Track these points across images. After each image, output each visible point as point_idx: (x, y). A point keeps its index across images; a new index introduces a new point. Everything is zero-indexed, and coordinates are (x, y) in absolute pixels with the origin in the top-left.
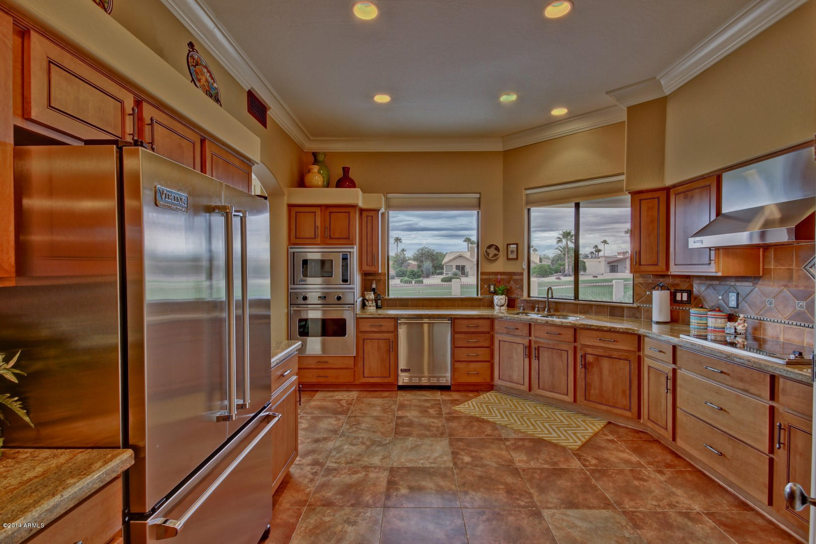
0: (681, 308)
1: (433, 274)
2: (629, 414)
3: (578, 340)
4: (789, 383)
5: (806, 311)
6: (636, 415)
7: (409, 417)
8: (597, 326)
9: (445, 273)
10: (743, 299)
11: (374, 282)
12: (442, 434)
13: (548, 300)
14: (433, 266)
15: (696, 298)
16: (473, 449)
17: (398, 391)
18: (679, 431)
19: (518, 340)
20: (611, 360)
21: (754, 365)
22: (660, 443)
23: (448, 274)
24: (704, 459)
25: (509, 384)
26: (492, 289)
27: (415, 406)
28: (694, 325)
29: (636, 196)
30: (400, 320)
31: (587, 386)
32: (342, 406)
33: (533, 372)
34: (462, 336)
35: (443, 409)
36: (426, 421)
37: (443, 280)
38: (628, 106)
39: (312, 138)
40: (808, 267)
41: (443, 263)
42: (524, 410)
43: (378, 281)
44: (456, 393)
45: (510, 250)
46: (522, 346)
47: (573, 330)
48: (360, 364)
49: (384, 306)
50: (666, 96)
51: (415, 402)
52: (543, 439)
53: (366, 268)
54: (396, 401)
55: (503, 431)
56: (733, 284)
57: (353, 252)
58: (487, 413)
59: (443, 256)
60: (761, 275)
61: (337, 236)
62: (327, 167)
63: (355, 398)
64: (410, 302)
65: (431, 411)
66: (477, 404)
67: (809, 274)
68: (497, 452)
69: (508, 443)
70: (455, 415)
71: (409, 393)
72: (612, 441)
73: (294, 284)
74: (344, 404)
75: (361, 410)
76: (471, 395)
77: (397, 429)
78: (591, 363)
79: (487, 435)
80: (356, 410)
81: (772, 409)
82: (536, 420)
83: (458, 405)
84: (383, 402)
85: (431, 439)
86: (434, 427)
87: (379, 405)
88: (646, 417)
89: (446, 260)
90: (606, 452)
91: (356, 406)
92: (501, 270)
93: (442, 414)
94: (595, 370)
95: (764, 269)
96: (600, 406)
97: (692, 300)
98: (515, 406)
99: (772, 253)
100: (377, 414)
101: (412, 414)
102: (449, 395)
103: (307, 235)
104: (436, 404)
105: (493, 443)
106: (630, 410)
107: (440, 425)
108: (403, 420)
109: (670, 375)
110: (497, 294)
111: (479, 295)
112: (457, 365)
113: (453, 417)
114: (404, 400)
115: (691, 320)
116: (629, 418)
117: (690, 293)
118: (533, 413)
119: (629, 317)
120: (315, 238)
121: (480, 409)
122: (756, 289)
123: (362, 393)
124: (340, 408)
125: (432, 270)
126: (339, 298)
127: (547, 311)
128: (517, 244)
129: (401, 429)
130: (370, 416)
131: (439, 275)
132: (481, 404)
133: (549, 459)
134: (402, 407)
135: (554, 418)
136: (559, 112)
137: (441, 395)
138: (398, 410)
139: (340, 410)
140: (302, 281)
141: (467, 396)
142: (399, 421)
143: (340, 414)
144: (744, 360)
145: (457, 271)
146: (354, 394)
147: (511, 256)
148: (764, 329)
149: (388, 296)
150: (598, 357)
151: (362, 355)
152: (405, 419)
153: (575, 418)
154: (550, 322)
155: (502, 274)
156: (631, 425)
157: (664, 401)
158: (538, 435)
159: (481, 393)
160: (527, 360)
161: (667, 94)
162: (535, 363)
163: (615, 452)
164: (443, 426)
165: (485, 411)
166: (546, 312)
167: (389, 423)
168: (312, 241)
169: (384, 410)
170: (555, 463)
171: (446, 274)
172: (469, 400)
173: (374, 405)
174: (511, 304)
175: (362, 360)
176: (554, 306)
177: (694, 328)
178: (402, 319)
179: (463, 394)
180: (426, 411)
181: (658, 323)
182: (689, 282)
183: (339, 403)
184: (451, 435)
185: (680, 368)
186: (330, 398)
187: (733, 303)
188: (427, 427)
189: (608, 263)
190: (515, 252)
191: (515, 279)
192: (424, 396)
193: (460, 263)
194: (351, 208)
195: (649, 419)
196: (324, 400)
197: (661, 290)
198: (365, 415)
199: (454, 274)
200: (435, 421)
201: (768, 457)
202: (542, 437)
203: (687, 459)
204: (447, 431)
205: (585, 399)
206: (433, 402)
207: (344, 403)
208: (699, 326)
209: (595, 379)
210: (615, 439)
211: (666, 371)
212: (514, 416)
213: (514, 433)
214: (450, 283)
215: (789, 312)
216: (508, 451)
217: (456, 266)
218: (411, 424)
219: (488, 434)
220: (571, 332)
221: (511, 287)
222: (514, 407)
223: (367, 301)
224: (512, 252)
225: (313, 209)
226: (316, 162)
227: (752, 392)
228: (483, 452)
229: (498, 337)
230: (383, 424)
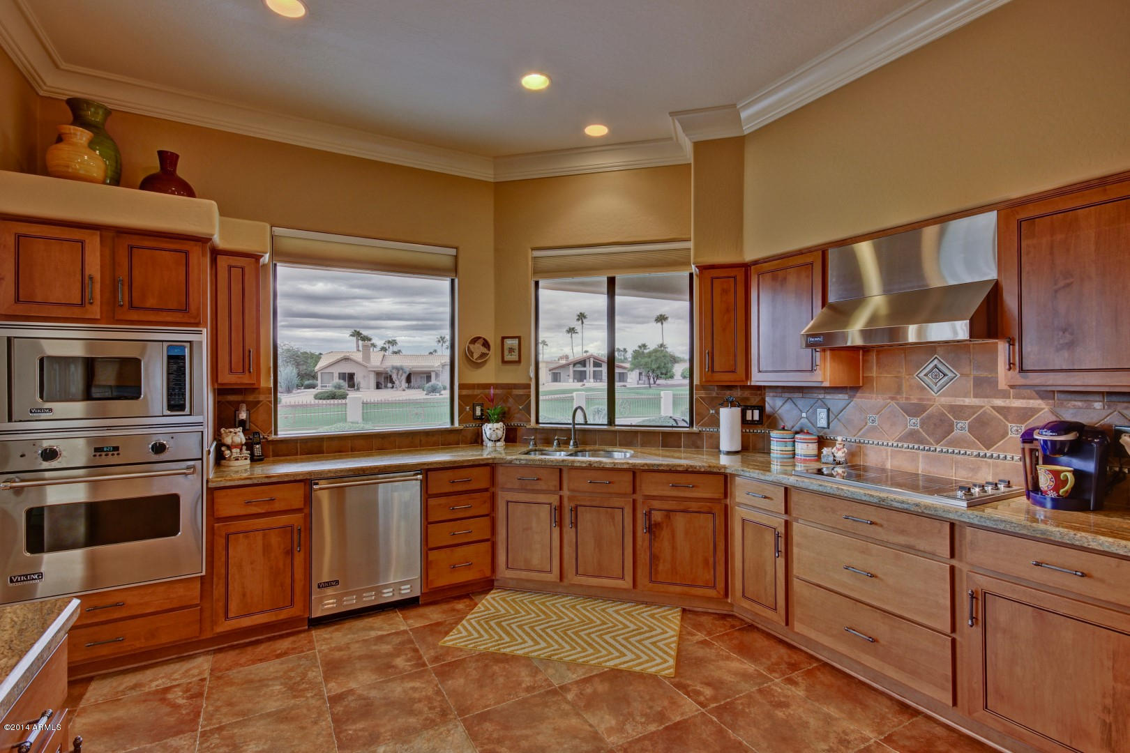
0: (751, 431)
1: (298, 387)
2: (712, 593)
3: (638, 488)
4: (981, 533)
5: (921, 430)
6: (722, 592)
7: (359, 692)
8: (668, 465)
9: (320, 385)
10: (836, 417)
11: (244, 407)
12: (444, 714)
13: (574, 427)
14: (299, 375)
15: (769, 416)
16: (518, 733)
17: (309, 630)
18: (797, 611)
19: (542, 498)
20: (688, 515)
21: (925, 511)
22: (757, 628)
23: (326, 386)
24: (841, 648)
25: (524, 575)
26: (478, 412)
27: (360, 658)
28: (777, 453)
29: (706, 272)
30: (317, 484)
31: (654, 559)
32: (176, 707)
33: (566, 550)
34: (443, 500)
35: (422, 652)
36: (398, 690)
37: (317, 397)
38: (695, 140)
39: (63, 65)
40: (922, 375)
41: (317, 368)
42: (562, 618)
43: (252, 406)
44: (432, 608)
45: (506, 347)
46: (548, 507)
47: (632, 473)
48: (218, 591)
49: (267, 457)
50: (745, 136)
51: (357, 650)
52: (617, 670)
53: (227, 378)
54: (315, 656)
55: (551, 671)
56: (821, 396)
57: (201, 343)
58: (507, 639)
59: (318, 357)
60: (861, 385)
61: (151, 302)
62: (112, 140)
63: (206, 675)
64: (325, 444)
65: (400, 662)
66: (478, 622)
67: (923, 383)
68: (563, 723)
69: (570, 697)
70: (450, 659)
71: (337, 630)
72: (704, 643)
73: (10, 420)
74: (181, 701)
75: (230, 704)
76: (460, 606)
77: (340, 732)
78: (659, 524)
79: (528, 689)
80: (217, 709)
81: (952, 569)
82: (590, 633)
83: (447, 633)
84: (285, 666)
85: (426, 734)
86: (420, 701)
87: (276, 678)
88: (739, 593)
89: (321, 364)
90: (712, 667)
91: (216, 696)
92: (492, 380)
93: (424, 665)
94: (665, 534)
95: (863, 377)
96: (672, 588)
97: (765, 419)
98: (544, 613)
99: (873, 357)
100: (278, 704)
101: (362, 682)
102: (421, 616)
103: (57, 295)
104: (403, 643)
105: (545, 705)
106: (714, 587)
107: (430, 692)
108: (345, 703)
109: (782, 530)
110: (488, 421)
111: (456, 424)
112: (433, 555)
113: (448, 666)
114: (331, 650)
115: (772, 447)
116: (713, 598)
117: (762, 409)
118: (578, 620)
119: (686, 446)
120: (82, 305)
121: (490, 635)
122: (852, 403)
123: (220, 656)
124: (168, 714)
125: (296, 381)
126: (159, 448)
127: (574, 445)
128: (519, 338)
129: (350, 729)
130: (262, 717)
131: (309, 388)
132: (487, 622)
133: (648, 711)
134: (333, 668)
135: (612, 623)
136: (596, 130)
137: (405, 618)
138: (327, 679)
139: (172, 720)
140: (42, 410)
141: (454, 610)
142: (339, 709)
143: (179, 732)
144: (908, 504)
145: (342, 381)
146: (202, 665)
147: (508, 357)
148: (865, 455)
149: (276, 433)
150: (669, 513)
151: (223, 571)
152: (351, 698)
153: (639, 614)
154: (596, 465)
155: (496, 386)
156: (713, 608)
157: (770, 570)
158: (608, 664)
159: (476, 599)
160: (556, 531)
161: (746, 133)
162: (569, 533)
163: (721, 663)
164: (438, 692)
165: (501, 636)
166: (571, 448)
167: (315, 723)
168: (77, 312)
169: (294, 689)
170: (661, 717)
171: (322, 387)
172: (462, 619)
173: (263, 682)
174: (511, 437)
175: (223, 581)
176: (583, 437)
177: (777, 458)
178: (320, 482)
179: (445, 607)
180: (390, 666)
181: (729, 453)
182: (760, 395)
183: (163, 700)
184: (462, 711)
185: (796, 520)
186: (134, 693)
187: (822, 422)
188: (406, 706)
189: (550, 370)
190: (517, 351)
191: (517, 395)
192: (372, 628)
193: (347, 368)
194: (192, 243)
195: (743, 595)
196: (114, 701)
197: (731, 406)
198: (246, 717)
199: (335, 387)
200: (417, 684)
201: (950, 638)
202: (615, 665)
203: (803, 648)
204: (451, 703)
205: (651, 581)
206: (397, 640)
207: (177, 697)
208: (784, 454)
209: (664, 546)
210: (707, 638)
211: (775, 525)
212: (552, 634)
213: (569, 669)
214: (344, 401)
215: (899, 431)
216: (578, 714)
217: (339, 374)
218: (367, 709)
219: (528, 687)
220: (629, 477)
221: (509, 408)
222: (543, 617)
223: (229, 448)
224: (511, 350)
225: (77, 234)
226: (79, 120)
227: (922, 549)
228: (538, 734)
229: (502, 497)
230: (303, 728)
